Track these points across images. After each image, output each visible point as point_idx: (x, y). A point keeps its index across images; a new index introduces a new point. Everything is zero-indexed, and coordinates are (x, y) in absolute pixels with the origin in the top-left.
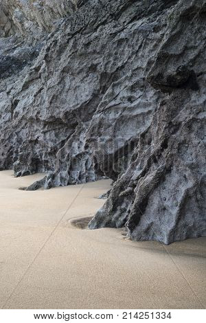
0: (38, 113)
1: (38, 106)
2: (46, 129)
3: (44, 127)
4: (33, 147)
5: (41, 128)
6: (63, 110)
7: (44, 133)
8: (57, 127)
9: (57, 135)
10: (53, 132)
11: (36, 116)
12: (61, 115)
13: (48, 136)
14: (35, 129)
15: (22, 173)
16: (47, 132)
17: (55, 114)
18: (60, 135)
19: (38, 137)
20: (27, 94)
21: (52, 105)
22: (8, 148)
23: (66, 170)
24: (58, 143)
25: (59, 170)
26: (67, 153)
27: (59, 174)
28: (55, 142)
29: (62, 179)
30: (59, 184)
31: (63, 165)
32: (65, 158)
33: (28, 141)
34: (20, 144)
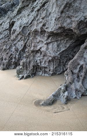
0: (44, 25)
1: (43, 18)
2: (49, 41)
3: (48, 38)
4: (34, 56)
5: (44, 39)
6: (77, 19)
7: (47, 44)
8: (59, 39)
9: (58, 46)
10: (55, 44)
11: (42, 28)
12: (74, 25)
13: (50, 46)
14: (38, 41)
15: (25, 76)
16: (50, 43)
17: (65, 25)
18: (61, 46)
19: (41, 48)
20: (21, 17)
21: (63, 15)
22: (9, 55)
23: (78, 82)
24: (59, 53)
25: (73, 81)
26: (79, 64)
27: (73, 86)
28: (57, 52)
29: (77, 90)
30: (74, 97)
31: (75, 76)
32: (78, 70)
33: (30, 51)
34: (18, 52)
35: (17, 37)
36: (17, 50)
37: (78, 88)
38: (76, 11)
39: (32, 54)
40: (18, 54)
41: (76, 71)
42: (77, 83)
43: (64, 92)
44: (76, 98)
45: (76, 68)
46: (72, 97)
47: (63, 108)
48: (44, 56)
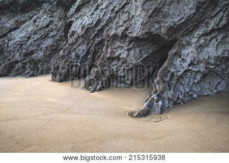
0: (127, 29)
1: (125, 22)
2: (131, 46)
3: (129, 44)
5: (125, 46)
7: (128, 50)
8: (142, 44)
9: (140, 52)
10: (138, 50)
11: (123, 33)
13: (132, 52)
14: (116, 46)
17: (152, 30)
18: (143, 52)
20: (80, 16)
21: (152, 19)
22: (68, 63)
23: (170, 90)
24: (141, 60)
25: (165, 90)
26: (169, 72)
27: (165, 95)
28: (139, 59)
29: (169, 99)
30: (167, 106)
31: (167, 84)
32: (169, 78)
33: (106, 58)
34: (79, 59)
35: (77, 40)
36: (77, 56)
37: (170, 96)
38: (166, 16)
39: (107, 62)
40: (79, 61)
41: (167, 79)
42: (169, 92)
43: (157, 101)
44: (168, 107)
45: (167, 76)
46: (165, 106)
47: (161, 118)
48: (123, 63)
